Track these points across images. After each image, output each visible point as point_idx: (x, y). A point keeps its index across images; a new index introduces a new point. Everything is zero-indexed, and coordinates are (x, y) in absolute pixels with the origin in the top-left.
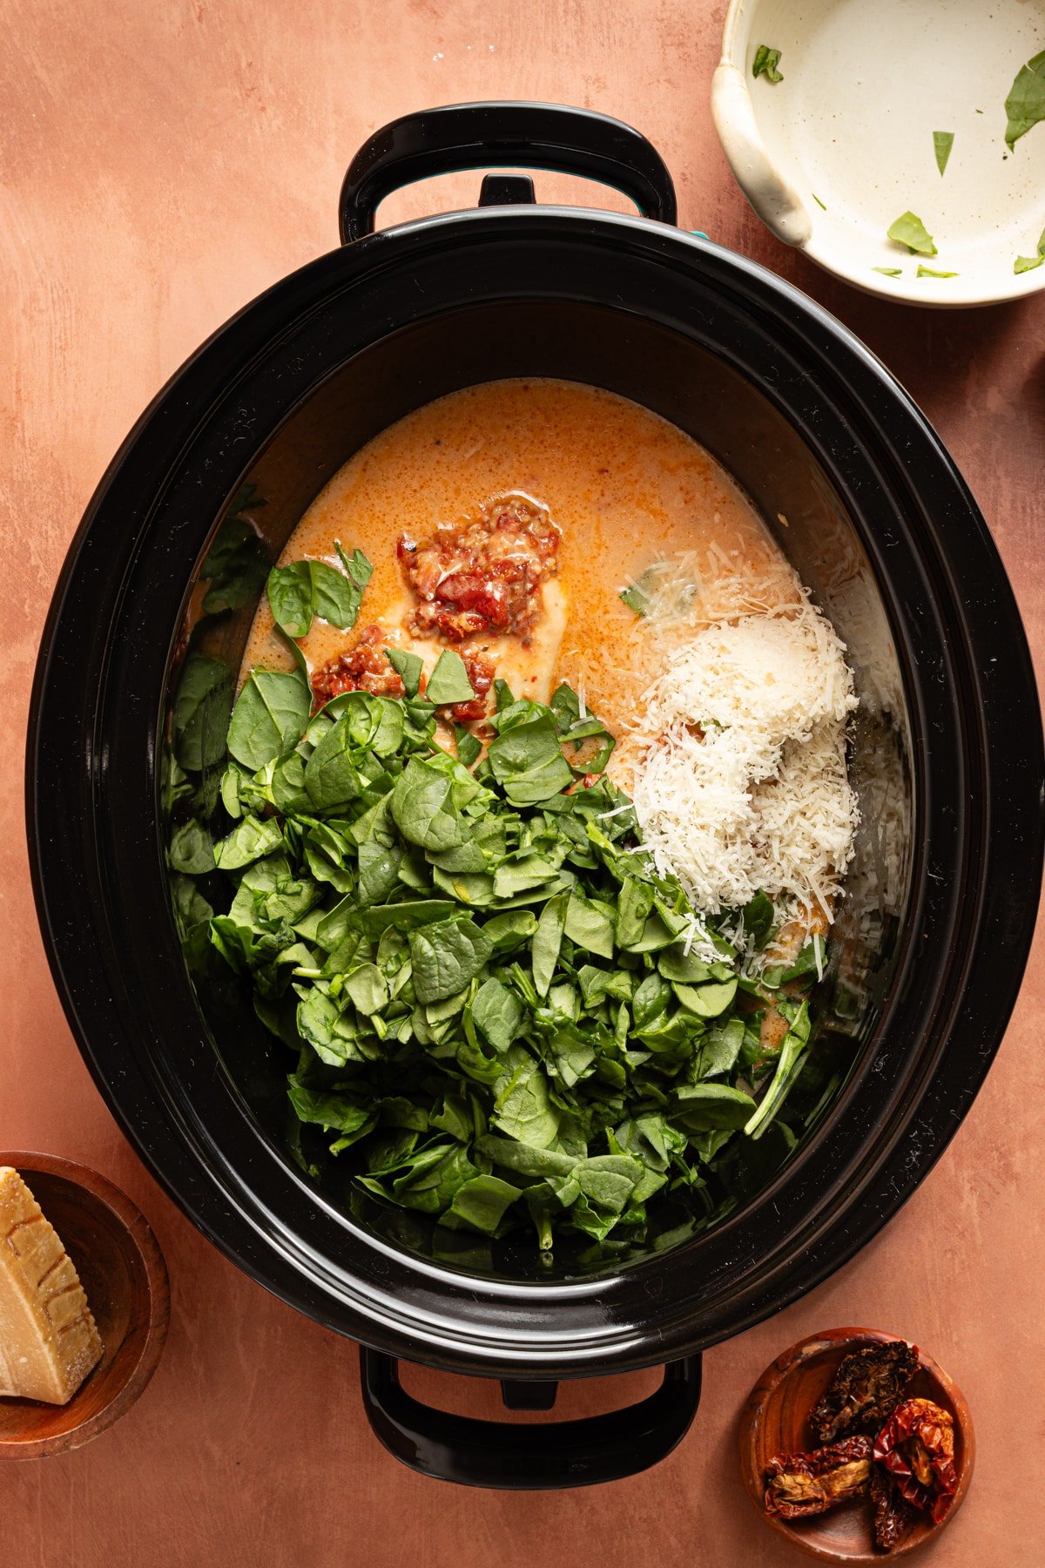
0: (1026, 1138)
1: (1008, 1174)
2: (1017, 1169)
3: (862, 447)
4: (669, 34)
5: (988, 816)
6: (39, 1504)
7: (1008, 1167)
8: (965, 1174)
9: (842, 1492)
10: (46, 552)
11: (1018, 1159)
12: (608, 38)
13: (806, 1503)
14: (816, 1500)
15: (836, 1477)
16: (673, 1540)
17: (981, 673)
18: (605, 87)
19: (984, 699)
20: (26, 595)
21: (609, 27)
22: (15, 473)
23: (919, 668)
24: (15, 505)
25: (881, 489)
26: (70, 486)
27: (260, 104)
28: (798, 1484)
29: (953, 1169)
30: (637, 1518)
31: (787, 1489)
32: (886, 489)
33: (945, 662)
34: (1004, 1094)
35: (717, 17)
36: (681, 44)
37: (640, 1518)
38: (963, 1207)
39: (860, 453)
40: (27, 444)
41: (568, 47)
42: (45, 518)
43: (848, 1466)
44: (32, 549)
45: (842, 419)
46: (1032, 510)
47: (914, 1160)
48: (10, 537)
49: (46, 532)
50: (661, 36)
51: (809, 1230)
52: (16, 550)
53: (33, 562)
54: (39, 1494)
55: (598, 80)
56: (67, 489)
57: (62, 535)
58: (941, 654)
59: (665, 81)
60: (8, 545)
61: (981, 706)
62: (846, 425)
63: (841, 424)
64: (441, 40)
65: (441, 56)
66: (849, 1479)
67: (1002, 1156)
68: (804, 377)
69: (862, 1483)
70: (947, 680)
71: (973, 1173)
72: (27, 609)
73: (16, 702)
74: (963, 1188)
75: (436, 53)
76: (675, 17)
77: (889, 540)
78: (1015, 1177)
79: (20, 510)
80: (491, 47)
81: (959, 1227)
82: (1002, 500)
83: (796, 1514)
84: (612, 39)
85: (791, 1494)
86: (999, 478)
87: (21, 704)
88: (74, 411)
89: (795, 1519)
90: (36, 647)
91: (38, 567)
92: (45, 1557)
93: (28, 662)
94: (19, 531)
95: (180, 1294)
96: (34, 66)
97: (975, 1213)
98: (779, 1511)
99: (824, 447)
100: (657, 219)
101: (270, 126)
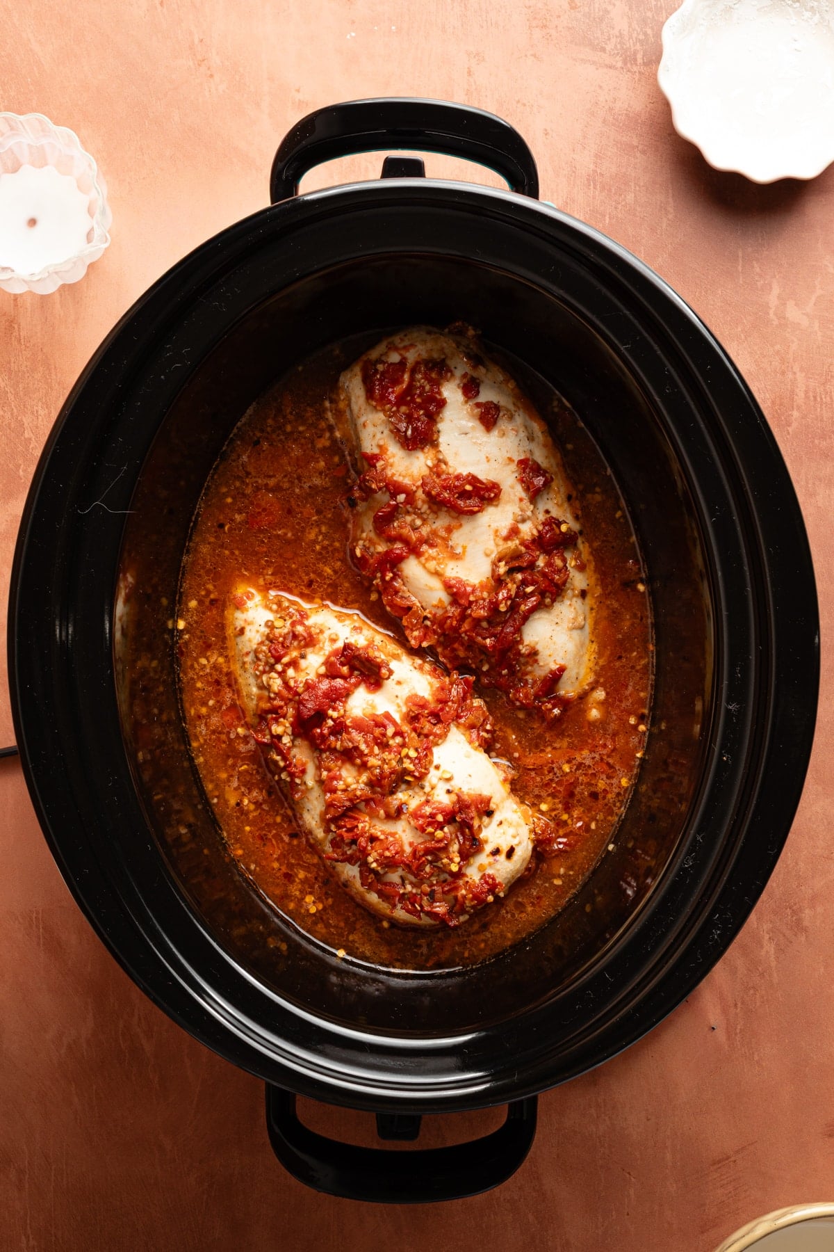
0: (814, 898)
1: (798, 926)
2: (806, 923)
4: (535, 18)
5: (774, 664)
6: (27, 1186)
7: (799, 922)
8: (765, 927)
10: (37, 427)
11: (807, 914)
12: (487, 21)
16: (531, 1217)
18: (484, 60)
20: (20, 462)
21: (487, 12)
22: (12, 364)
24: (12, 390)
26: (56, 375)
27: (209, 73)
29: (755, 923)
30: (502, 1199)
34: (797, 863)
35: (573, 5)
36: (545, 26)
37: (505, 1199)
38: (763, 953)
40: (22, 341)
41: (454, 28)
42: (36, 401)
44: (26, 425)
46: (821, 399)
47: (716, 937)
48: (8, 415)
49: (37, 412)
50: (528, 20)
52: (13, 426)
53: (26, 435)
54: (27, 1176)
55: (478, 54)
56: (54, 377)
57: (50, 413)
59: (532, 55)
60: (7, 422)
64: (353, 22)
65: (353, 34)
67: (794, 912)
71: (771, 926)
72: (19, 472)
74: (763, 938)
75: (349, 33)
76: (540, 5)
78: (805, 930)
79: (16, 394)
80: (393, 28)
81: (760, 969)
82: (798, 391)
84: (489, 22)
86: (795, 373)
88: (60, 316)
91: (30, 439)
92: (31, 1228)
94: (15, 410)
95: (140, 1019)
96: (29, 40)
97: (772, 958)
100: (523, 194)
101: (217, 90)
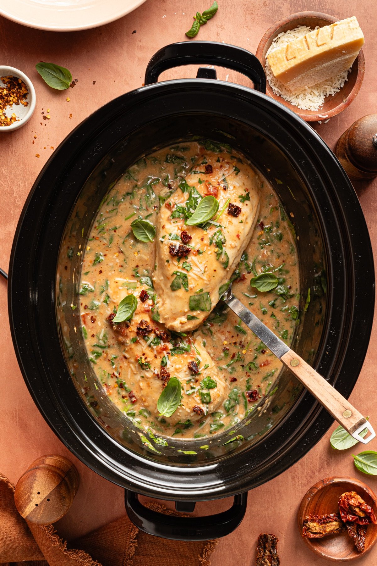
3: (319, 176)
4: (248, 10)
9: (329, 532)
10: (19, 191)
12: (226, 11)
13: (316, 533)
14: (320, 533)
15: (328, 526)
17: (354, 261)
18: (224, 29)
19: (355, 270)
20: (12, 207)
21: (226, 7)
22: (9, 163)
23: (332, 257)
25: (325, 192)
28: (315, 526)
31: (311, 528)
32: (326, 192)
33: (342, 256)
35: (265, 4)
36: (252, 14)
39: (318, 178)
40: (14, 152)
42: (19, 180)
43: (333, 523)
44: (14, 190)
45: (313, 165)
48: (6, 186)
49: (20, 184)
50: (245, 11)
51: (277, 455)
52: (8, 191)
53: (15, 195)
55: (222, 26)
56: (28, 169)
57: (25, 185)
58: (341, 252)
59: (246, 27)
60: (6, 189)
61: (354, 272)
62: (314, 167)
63: (312, 167)
64: (165, 11)
65: (165, 16)
66: (332, 528)
68: (300, 149)
69: (337, 529)
70: (342, 262)
72: (12, 212)
73: (7, 245)
75: (164, 15)
76: (250, 4)
77: (326, 210)
79: (10, 177)
80: (184, 13)
83: (313, 537)
84: (227, 12)
85: (311, 530)
87: (9, 246)
89: (312, 539)
90: (15, 226)
91: (16, 197)
93: (12, 231)
94: (10, 184)
98: (307, 535)
99: (305, 175)
100: (259, 90)
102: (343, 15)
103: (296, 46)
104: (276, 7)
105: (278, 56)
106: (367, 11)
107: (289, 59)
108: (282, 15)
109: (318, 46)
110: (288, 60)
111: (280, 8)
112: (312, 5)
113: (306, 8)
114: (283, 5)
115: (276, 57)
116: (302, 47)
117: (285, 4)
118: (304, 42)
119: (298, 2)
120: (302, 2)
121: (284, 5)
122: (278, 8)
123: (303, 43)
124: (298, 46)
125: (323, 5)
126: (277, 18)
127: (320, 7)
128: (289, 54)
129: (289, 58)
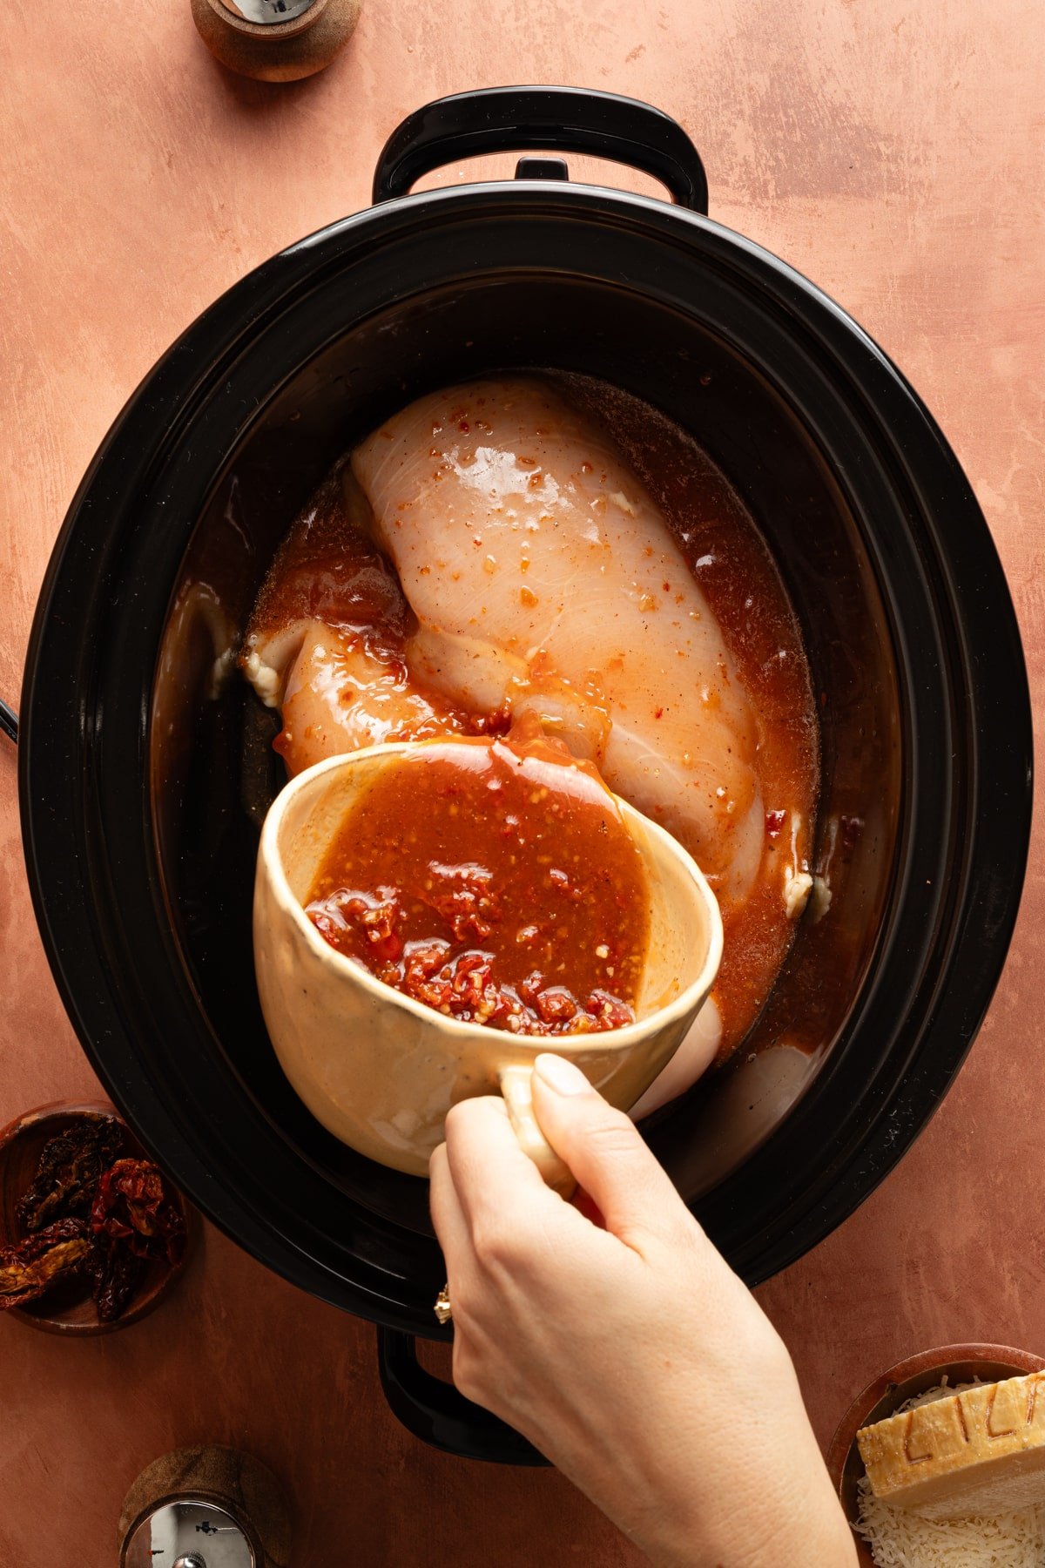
8: (1005, 1265)
9: (55, 1274)
15: (46, 1261)
27: (235, 246)
29: (993, 1260)
38: (1005, 1297)
66: (60, 1260)
102: (902, 141)
103: (933, 1423)
104: (714, 134)
105: (885, 1442)
106: (966, 122)
107: (913, 1456)
108: (733, 154)
109: (992, 1434)
110: (910, 1459)
111: (726, 134)
112: (813, 121)
113: (798, 130)
114: (732, 128)
115: (880, 1441)
116: (950, 1430)
117: (739, 123)
118: (955, 1417)
119: (773, 116)
120: (786, 114)
121: (735, 126)
122: (720, 137)
123: (951, 1419)
124: (938, 1423)
125: (843, 118)
126: (719, 164)
127: (835, 124)
128: (914, 1441)
129: (915, 1453)
